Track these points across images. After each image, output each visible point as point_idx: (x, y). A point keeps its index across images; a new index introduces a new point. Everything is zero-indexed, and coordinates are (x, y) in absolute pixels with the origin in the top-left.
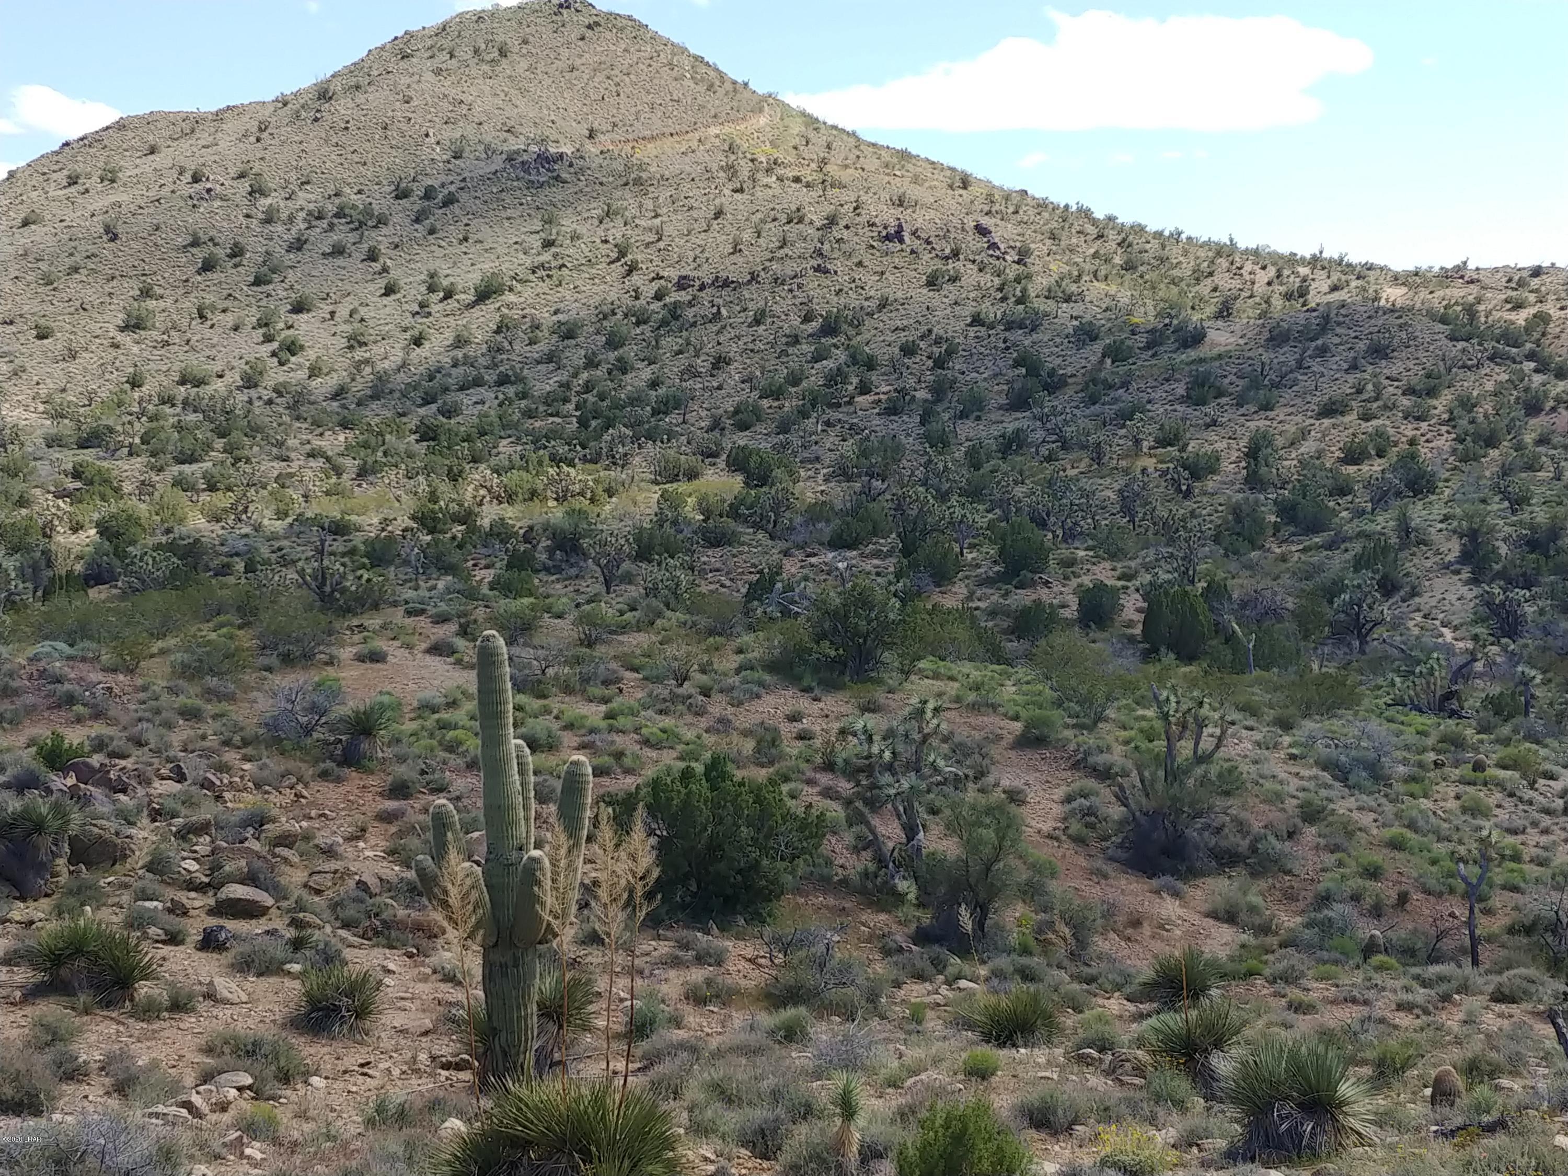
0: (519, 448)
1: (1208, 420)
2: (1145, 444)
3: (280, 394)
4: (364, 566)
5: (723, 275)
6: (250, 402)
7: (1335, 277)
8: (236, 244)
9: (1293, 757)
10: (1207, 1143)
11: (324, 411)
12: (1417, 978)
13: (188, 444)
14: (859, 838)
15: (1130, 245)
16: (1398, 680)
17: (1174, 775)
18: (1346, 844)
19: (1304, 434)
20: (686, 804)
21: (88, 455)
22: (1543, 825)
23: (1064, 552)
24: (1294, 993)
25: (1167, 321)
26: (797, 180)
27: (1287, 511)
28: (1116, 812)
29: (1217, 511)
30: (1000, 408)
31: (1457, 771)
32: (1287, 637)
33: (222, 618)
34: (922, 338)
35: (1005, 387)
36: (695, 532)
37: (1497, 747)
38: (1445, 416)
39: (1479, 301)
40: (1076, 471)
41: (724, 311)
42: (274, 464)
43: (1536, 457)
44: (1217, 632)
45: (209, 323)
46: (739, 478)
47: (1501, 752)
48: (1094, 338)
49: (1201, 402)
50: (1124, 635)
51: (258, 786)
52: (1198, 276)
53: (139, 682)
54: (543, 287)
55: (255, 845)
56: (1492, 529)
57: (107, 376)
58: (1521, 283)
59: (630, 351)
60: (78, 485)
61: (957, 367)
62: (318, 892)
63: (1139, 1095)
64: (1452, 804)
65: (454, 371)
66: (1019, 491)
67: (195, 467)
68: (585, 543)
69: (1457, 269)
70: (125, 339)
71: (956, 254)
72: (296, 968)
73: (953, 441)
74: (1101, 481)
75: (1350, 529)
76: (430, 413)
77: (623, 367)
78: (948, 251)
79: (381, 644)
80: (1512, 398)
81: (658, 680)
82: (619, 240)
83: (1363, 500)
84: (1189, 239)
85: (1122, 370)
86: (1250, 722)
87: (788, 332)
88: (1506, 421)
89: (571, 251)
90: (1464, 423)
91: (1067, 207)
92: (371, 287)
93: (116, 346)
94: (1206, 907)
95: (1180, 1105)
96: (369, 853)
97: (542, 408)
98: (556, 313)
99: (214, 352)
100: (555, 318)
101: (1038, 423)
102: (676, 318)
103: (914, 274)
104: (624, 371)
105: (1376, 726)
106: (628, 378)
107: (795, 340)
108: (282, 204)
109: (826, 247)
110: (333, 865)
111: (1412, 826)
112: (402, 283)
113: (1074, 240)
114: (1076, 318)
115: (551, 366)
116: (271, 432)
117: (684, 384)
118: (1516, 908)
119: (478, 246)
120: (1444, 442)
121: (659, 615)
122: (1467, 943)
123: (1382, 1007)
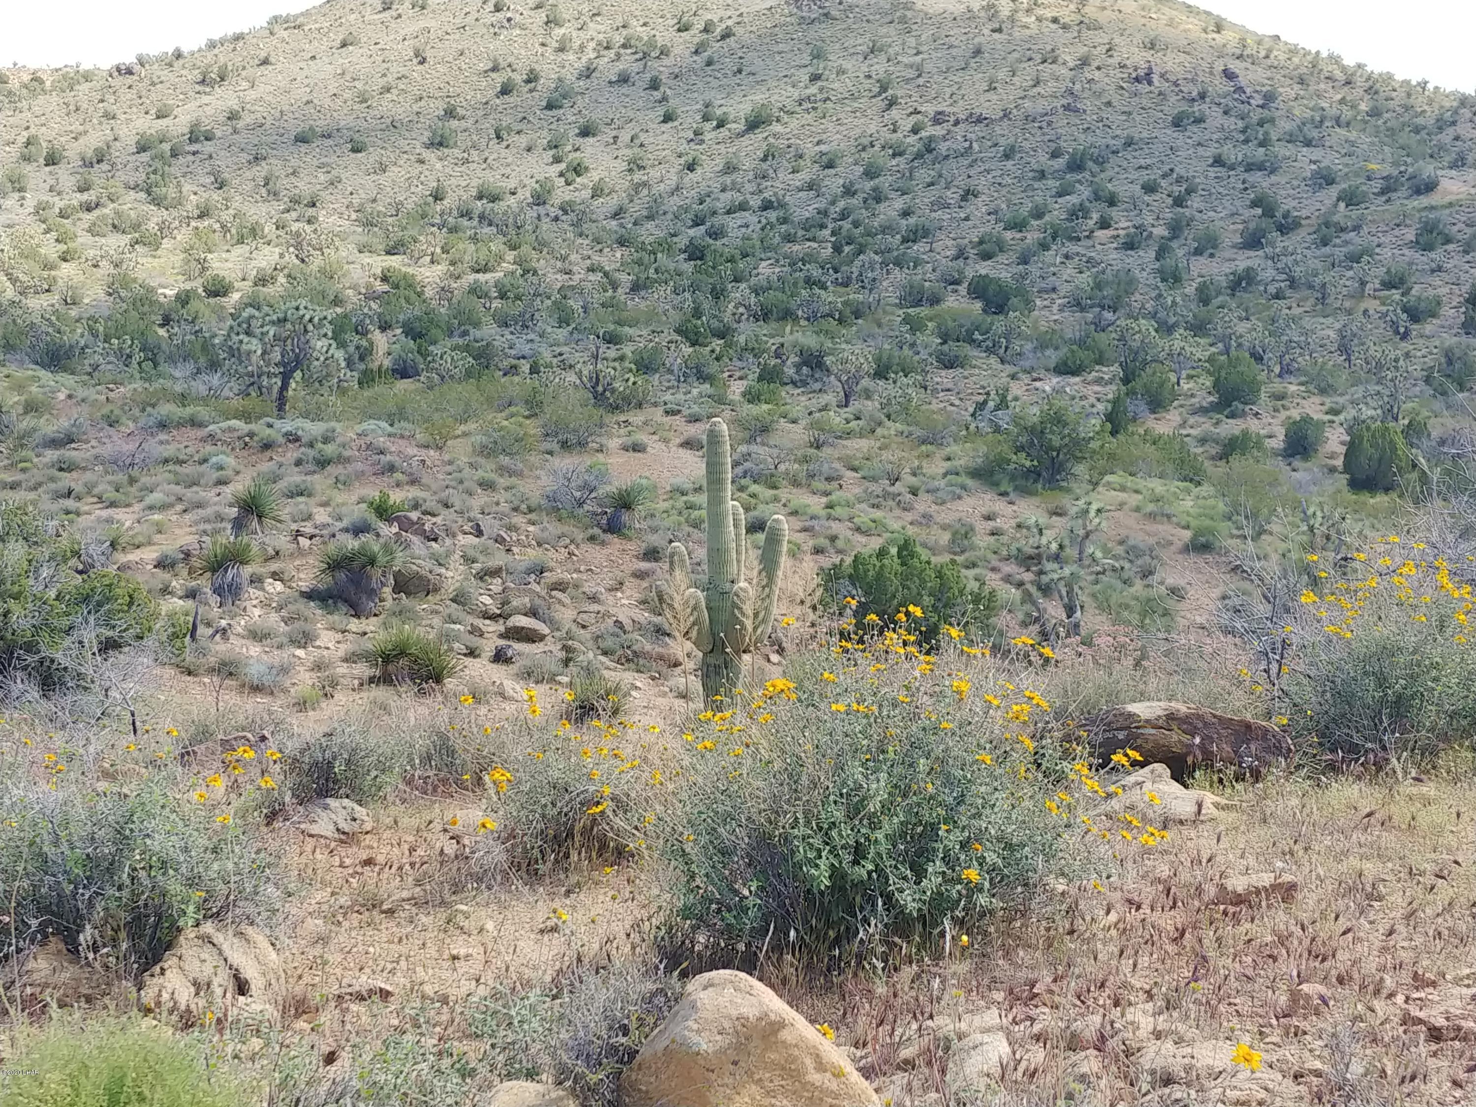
0: (777, 270)
1: (1434, 265)
2: (1370, 286)
3: (566, 213)
4: (631, 370)
5: (977, 111)
6: (539, 218)
8: (532, 71)
11: (604, 229)
13: (483, 256)
14: (1027, 615)
15: (1376, 93)
21: (395, 262)
23: (1277, 386)
25: (1402, 168)
26: (1055, 20)
29: (1431, 353)
30: (1233, 247)
33: (513, 409)
34: (1164, 176)
35: (1241, 227)
36: (930, 355)
40: (1301, 310)
41: (975, 146)
42: (558, 276)
44: (1413, 466)
45: (505, 143)
46: (978, 305)
48: (1331, 182)
49: (1428, 247)
50: (1325, 465)
52: (1441, 125)
53: (448, 457)
54: (809, 118)
57: (413, 189)
59: (884, 182)
60: (386, 288)
61: (1195, 205)
65: (723, 196)
66: (1242, 328)
67: (488, 276)
68: (828, 360)
70: (430, 155)
71: (1202, 96)
73: (1185, 276)
74: (1323, 320)
76: (698, 234)
77: (878, 197)
78: (1195, 94)
79: (643, 437)
81: (873, 479)
82: (882, 76)
84: (1436, 88)
85: (1355, 214)
87: (1035, 167)
89: (836, 85)
91: (1318, 53)
92: (652, 115)
93: (422, 162)
97: (801, 233)
98: (818, 143)
99: (508, 171)
100: (817, 148)
101: (1270, 262)
102: (930, 151)
103: (1160, 115)
104: (878, 200)
106: (882, 207)
107: (1042, 175)
108: (575, 34)
109: (1078, 87)
112: (679, 111)
113: (1322, 86)
114: (1315, 162)
115: (812, 193)
116: (556, 247)
117: (933, 215)
119: (751, 78)
121: (880, 424)
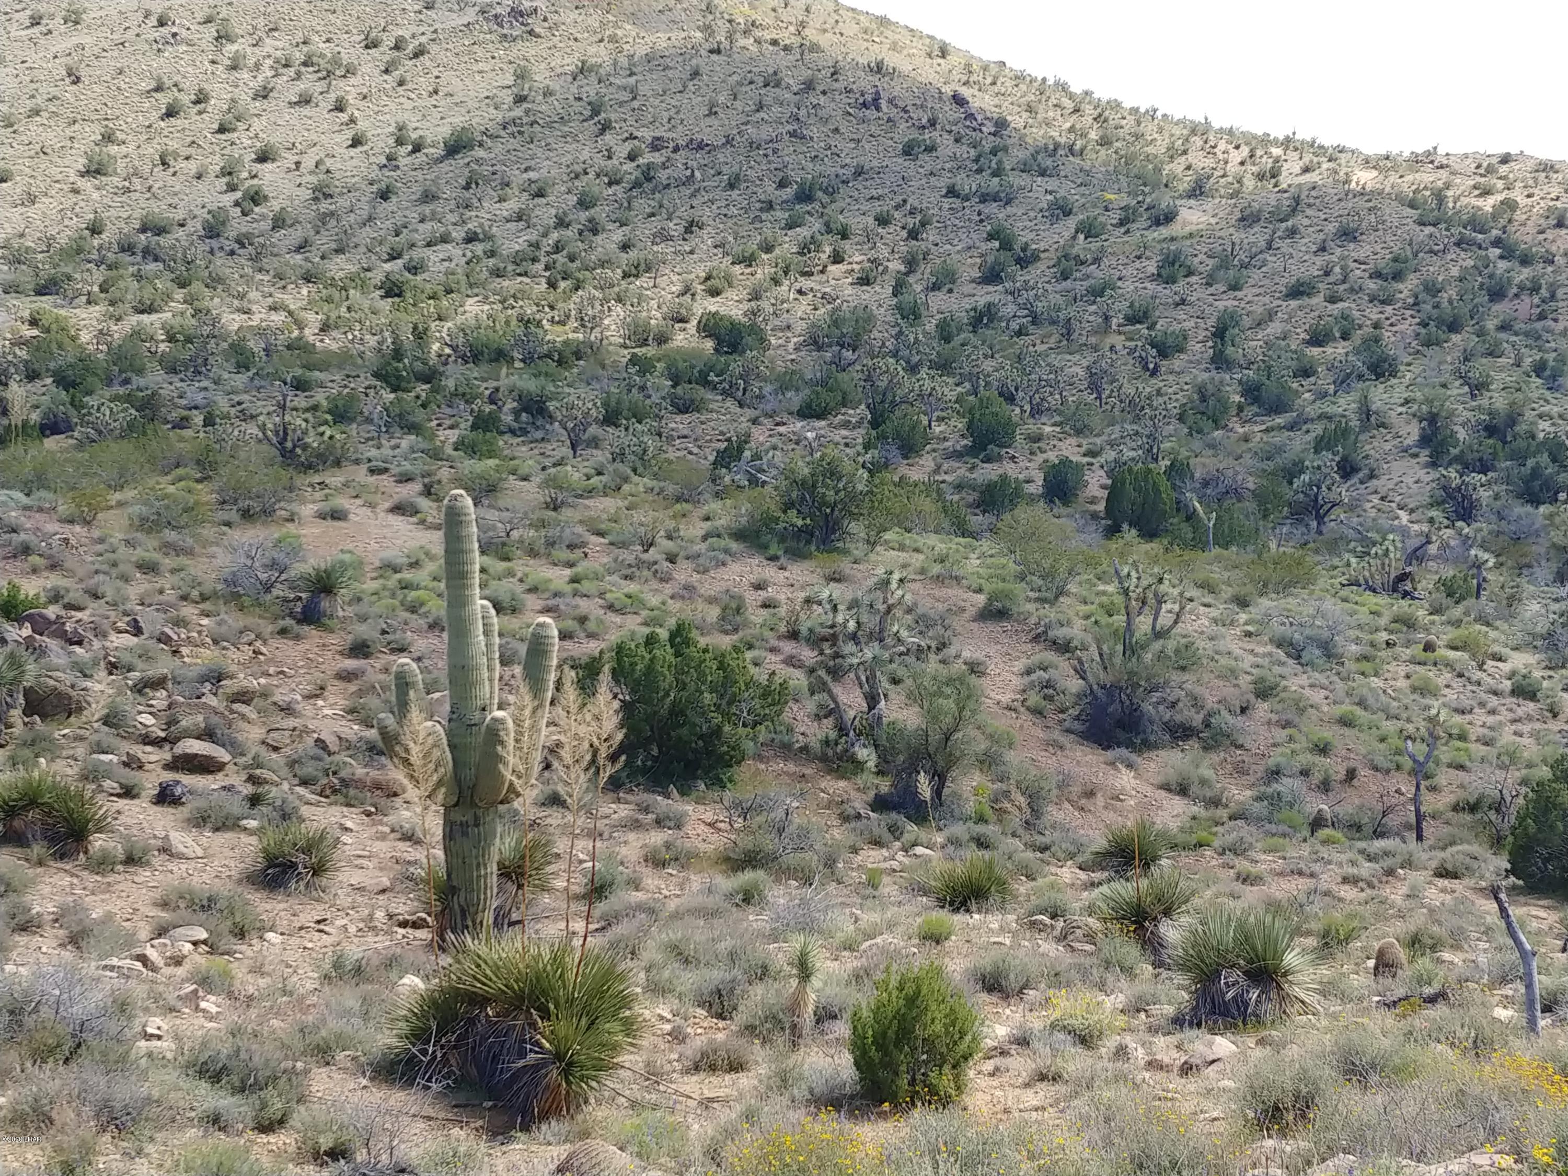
0: (486, 307)
1: (1177, 299)
2: (1115, 321)
3: (243, 246)
4: (326, 423)
5: (698, 137)
6: (212, 252)
7: (1307, 158)
8: (201, 91)
9: (1249, 634)
10: (1154, 1009)
11: (287, 264)
12: (1362, 852)
13: (148, 294)
14: (821, 706)
15: (1105, 121)
16: (1353, 560)
17: (1132, 649)
18: (1297, 720)
19: (1271, 315)
20: (650, 669)
21: (45, 303)
22: (1490, 706)
23: (1031, 427)
24: (1242, 864)
25: (1140, 198)
26: (775, 43)
27: (1252, 392)
28: (1075, 685)
29: (1183, 390)
30: (973, 281)
31: (1408, 651)
32: (1247, 516)
33: (180, 471)
34: (897, 207)
35: (978, 260)
36: (663, 398)
37: (1449, 628)
38: (1411, 301)
39: (1448, 186)
40: (1045, 347)
41: (698, 174)
42: (235, 316)
43: (1498, 344)
44: (1178, 510)
45: (172, 170)
46: (709, 344)
47: (1451, 634)
48: (1068, 213)
49: (1171, 280)
50: (1087, 511)
51: (216, 642)
52: (1173, 154)
53: (96, 534)
54: (514, 143)
55: (212, 701)
56: (1452, 414)
57: (66, 222)
58: (1490, 170)
59: (600, 213)
60: (35, 332)
61: (931, 238)
62: (276, 749)
63: (1088, 961)
64: (1402, 683)
65: (421, 227)
66: (988, 366)
67: (154, 317)
68: (551, 406)
69: (1428, 153)
70: (86, 184)
71: (933, 123)
72: (252, 824)
73: (925, 313)
74: (1070, 358)
75: (1311, 411)
76: (396, 269)
77: (594, 228)
78: (924, 121)
79: (342, 502)
80: (1477, 285)
81: (623, 545)
82: (593, 98)
83: (1325, 381)
84: (1164, 116)
85: (1095, 245)
86: (1208, 599)
87: (763, 197)
88: (1470, 307)
89: (544, 108)
90: (1427, 307)
91: (1044, 80)
92: (338, 138)
93: (76, 191)
94: (1159, 779)
95: (1128, 971)
96: (327, 711)
97: (510, 267)
98: (526, 170)
99: (176, 200)
100: (525, 176)
101: (1010, 298)
102: (649, 179)
103: (890, 142)
104: (595, 232)
105: (1330, 605)
106: (599, 239)
107: (769, 206)
108: (249, 50)
109: (803, 112)
110: (291, 722)
111: (1362, 703)
112: (369, 135)
113: (1051, 114)
114: (1051, 193)
115: (522, 225)
116: (233, 284)
117: (655, 248)
118: (1462, 786)
119: (449, 99)
120: (1408, 326)
121: (626, 480)
122: (1413, 819)
123: (1328, 879)
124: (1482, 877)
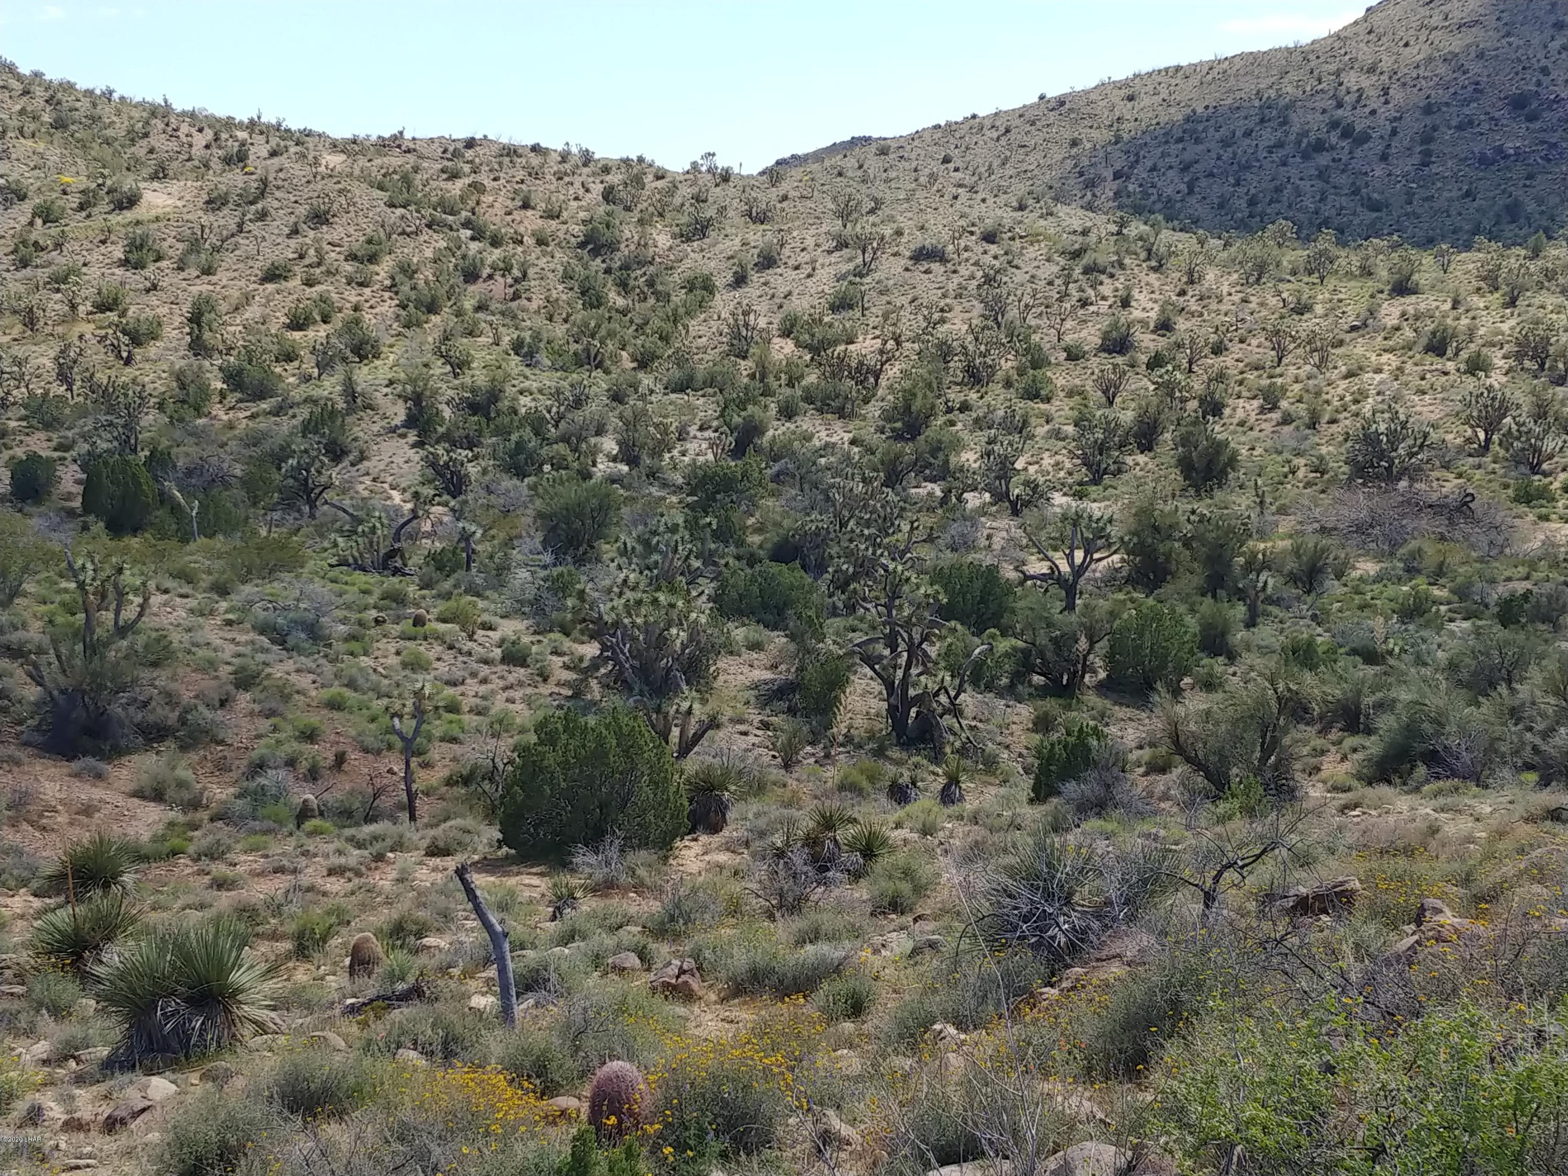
1: (148, 284)
2: (81, 308)
7: (274, 141)
9: (229, 623)
10: (85, 1054)
12: (350, 839)
15: (59, 103)
16: (340, 540)
17: (93, 649)
18: (281, 708)
19: (248, 299)
22: (481, 675)
24: (219, 869)
25: (100, 181)
27: (234, 378)
28: (32, 692)
29: (160, 378)
31: (398, 628)
32: (236, 505)
37: (439, 601)
38: (388, 282)
39: (416, 170)
40: (8, 338)
43: (476, 323)
44: (162, 502)
47: (441, 606)
48: (22, 198)
49: (139, 265)
50: (62, 508)
52: (133, 137)
56: (436, 392)
58: (456, 154)
63: (15, 1006)
64: (393, 660)
69: (394, 138)
74: (34, 348)
75: (297, 395)
80: (451, 266)
83: (308, 364)
84: (122, 98)
85: (55, 230)
86: (186, 589)
88: (447, 288)
90: (405, 288)
94: (131, 787)
105: (321, 589)
111: (351, 684)
114: (2, 176)
118: (454, 759)
120: (388, 307)
122: (405, 799)
123: (312, 874)
124: (475, 851)
